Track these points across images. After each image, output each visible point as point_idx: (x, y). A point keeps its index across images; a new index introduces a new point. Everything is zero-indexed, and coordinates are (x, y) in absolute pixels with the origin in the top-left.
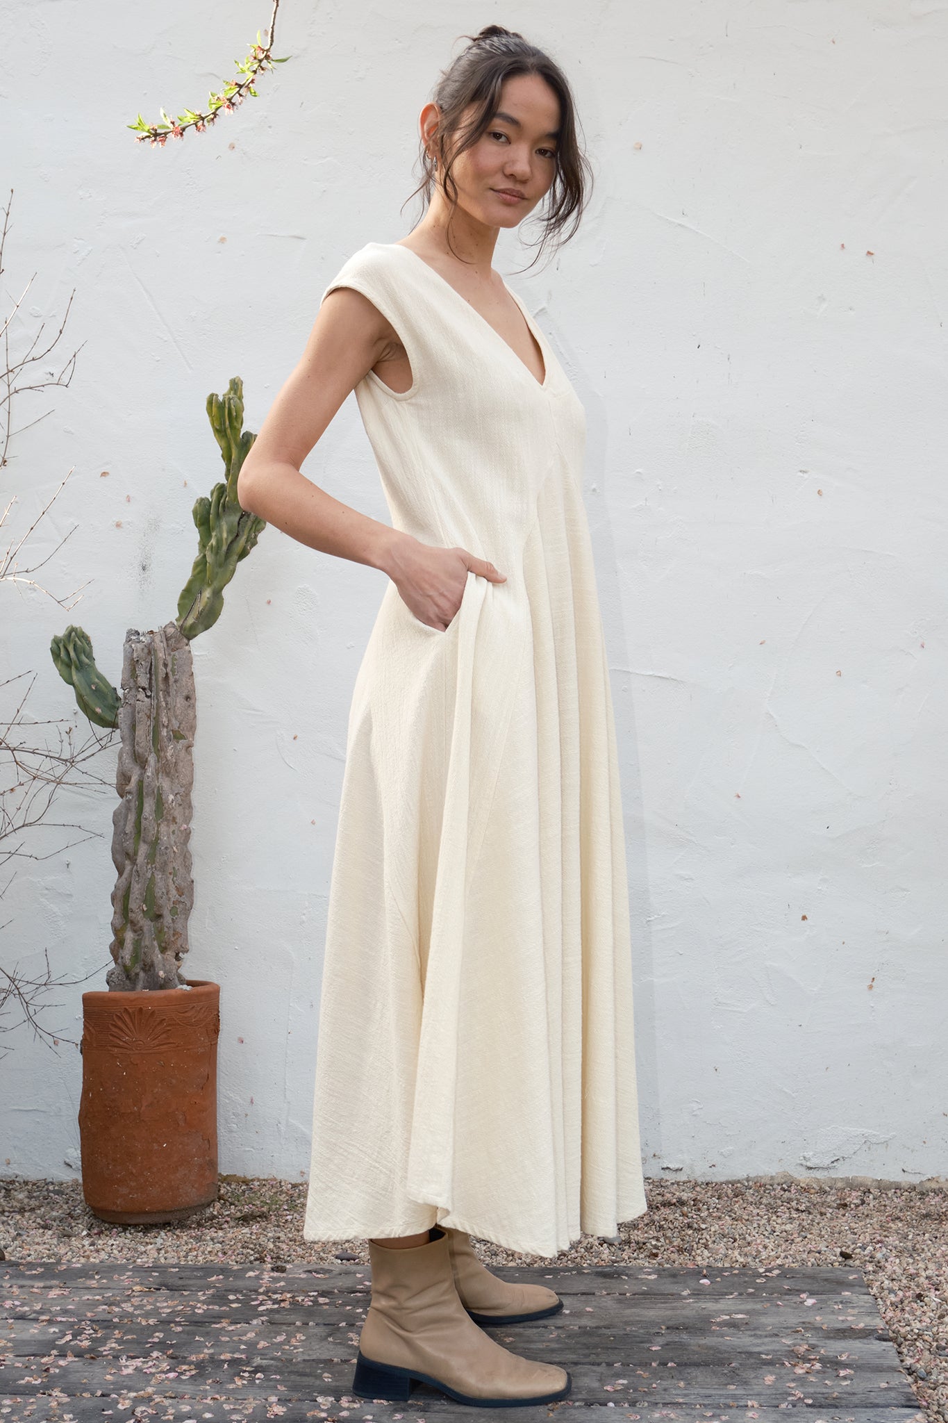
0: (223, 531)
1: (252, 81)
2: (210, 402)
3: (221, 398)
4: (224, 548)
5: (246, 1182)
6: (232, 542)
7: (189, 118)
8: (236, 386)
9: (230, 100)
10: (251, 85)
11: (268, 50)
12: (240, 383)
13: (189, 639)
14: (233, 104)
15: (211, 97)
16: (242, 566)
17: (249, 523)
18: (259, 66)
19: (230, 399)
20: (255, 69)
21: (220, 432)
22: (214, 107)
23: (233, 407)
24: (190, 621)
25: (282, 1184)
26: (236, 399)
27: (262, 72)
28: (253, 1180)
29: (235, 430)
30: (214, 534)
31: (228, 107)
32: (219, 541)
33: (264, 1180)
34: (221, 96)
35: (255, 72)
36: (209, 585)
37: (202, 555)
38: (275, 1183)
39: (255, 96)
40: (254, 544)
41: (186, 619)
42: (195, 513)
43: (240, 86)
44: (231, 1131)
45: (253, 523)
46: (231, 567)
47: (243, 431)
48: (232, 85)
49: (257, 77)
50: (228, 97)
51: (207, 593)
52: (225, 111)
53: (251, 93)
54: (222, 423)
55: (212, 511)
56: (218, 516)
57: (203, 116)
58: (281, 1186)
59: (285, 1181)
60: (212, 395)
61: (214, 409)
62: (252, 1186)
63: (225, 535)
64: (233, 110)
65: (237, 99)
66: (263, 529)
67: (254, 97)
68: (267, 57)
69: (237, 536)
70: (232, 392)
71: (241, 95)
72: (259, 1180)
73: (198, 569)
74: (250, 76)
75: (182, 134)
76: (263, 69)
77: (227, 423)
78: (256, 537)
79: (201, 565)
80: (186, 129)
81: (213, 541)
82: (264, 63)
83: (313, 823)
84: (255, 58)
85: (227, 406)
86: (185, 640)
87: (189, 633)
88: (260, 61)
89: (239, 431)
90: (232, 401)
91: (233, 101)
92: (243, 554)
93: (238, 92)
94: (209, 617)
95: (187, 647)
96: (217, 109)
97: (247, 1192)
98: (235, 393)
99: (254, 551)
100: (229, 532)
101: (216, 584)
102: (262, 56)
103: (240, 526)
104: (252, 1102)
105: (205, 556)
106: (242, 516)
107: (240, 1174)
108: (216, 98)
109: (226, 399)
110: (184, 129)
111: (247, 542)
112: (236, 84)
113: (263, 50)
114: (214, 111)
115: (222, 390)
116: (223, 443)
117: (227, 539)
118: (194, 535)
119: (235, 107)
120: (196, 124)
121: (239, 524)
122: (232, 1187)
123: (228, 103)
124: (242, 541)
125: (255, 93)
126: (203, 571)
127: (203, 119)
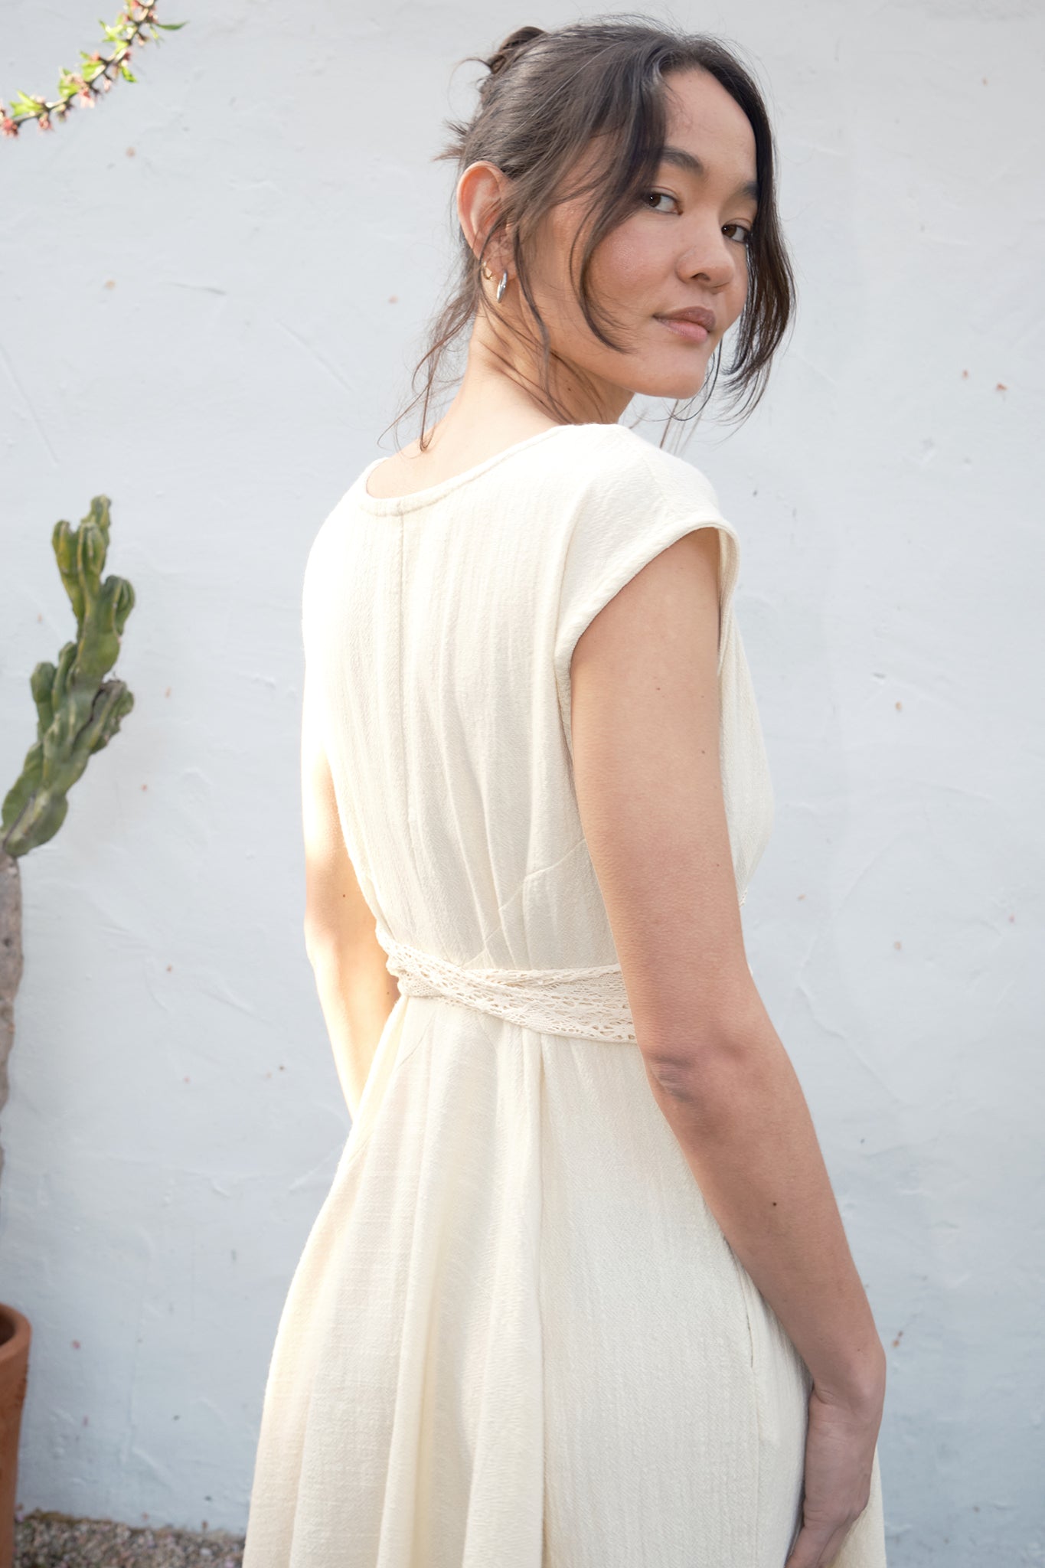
0: (71, 713)
1: (126, 57)
2: (57, 533)
3: (74, 528)
4: (70, 738)
5: (71, 1523)
6: (84, 729)
7: (27, 107)
8: (100, 509)
9: (90, 84)
10: (124, 63)
11: (151, 8)
12: (105, 505)
13: (15, 857)
14: (96, 92)
15: (62, 76)
16: (96, 761)
17: (108, 706)
18: (137, 32)
19: (86, 530)
20: (129, 37)
21: (70, 577)
22: (66, 92)
23: (90, 543)
24: (17, 835)
25: (119, 1530)
26: (97, 532)
27: (141, 43)
28: (80, 1522)
29: (91, 576)
30: (57, 716)
31: (86, 94)
32: (64, 728)
33: (97, 1522)
34: (76, 75)
35: (129, 42)
36: (46, 788)
37: (39, 744)
38: (107, 1528)
39: (131, 81)
40: (115, 730)
41: (11, 832)
42: (33, 682)
43: (107, 63)
44: (56, 1457)
45: (115, 704)
46: (79, 765)
47: (103, 578)
48: (91, 59)
49: (132, 50)
50: (89, 79)
51: (42, 800)
52: (82, 102)
53: (124, 76)
54: (72, 564)
55: (57, 683)
56: (64, 691)
57: (49, 105)
58: (115, 1536)
59: (123, 1525)
60: (60, 524)
61: (62, 545)
62: (77, 1534)
63: (72, 720)
64: (95, 100)
65: (102, 84)
66: (128, 711)
67: (129, 84)
68: (149, 19)
69: (91, 720)
70: (94, 518)
71: (108, 78)
72: (89, 1521)
73: (34, 763)
74: (122, 49)
75: (15, 132)
76: (143, 38)
77: (80, 566)
78: (117, 723)
79: (36, 757)
80: (24, 125)
81: (55, 728)
82: (145, 29)
83: (187, 1080)
84: (129, 19)
85: (81, 541)
86: (9, 860)
87: (17, 850)
88: (138, 24)
89: (97, 576)
90: (90, 534)
91: (96, 86)
92: (99, 745)
93: (104, 72)
94: (47, 828)
95: (12, 871)
96: (71, 96)
97: (70, 1545)
98: (98, 521)
99: (115, 742)
100: (79, 715)
101: (56, 786)
102: (141, 16)
103: (96, 707)
104: (86, 1422)
105: (41, 747)
106: (100, 692)
107: (65, 1510)
108: (69, 77)
109: (82, 530)
110: (19, 124)
111: (104, 729)
112: (100, 59)
113: (144, 7)
114: (64, 99)
115: (77, 516)
116: (74, 593)
117: (75, 726)
118: (30, 713)
119: (99, 97)
120: (38, 117)
121: (94, 704)
122: (53, 1532)
123: (87, 89)
124: (96, 729)
125: (131, 76)
126: (39, 766)
127: (48, 110)
